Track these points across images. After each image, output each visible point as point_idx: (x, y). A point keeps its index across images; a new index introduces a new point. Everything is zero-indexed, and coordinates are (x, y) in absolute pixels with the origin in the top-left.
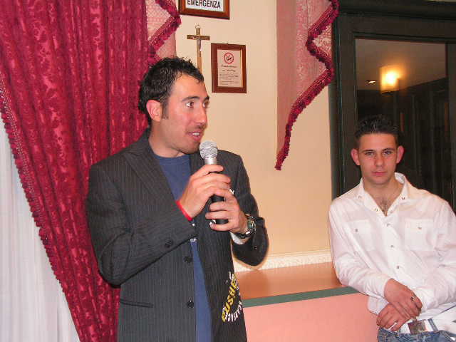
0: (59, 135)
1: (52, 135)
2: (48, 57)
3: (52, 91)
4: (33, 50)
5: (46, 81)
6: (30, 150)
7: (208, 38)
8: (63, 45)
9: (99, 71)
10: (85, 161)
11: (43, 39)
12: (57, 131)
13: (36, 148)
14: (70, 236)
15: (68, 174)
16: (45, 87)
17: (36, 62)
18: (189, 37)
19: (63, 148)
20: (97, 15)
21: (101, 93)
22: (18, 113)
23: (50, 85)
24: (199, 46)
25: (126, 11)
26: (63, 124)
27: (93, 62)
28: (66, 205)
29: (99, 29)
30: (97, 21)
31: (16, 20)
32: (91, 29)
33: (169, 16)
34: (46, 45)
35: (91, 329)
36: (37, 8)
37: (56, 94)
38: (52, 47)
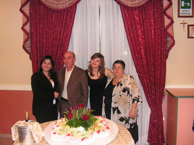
0: (142, 52)
1: (140, 52)
2: (140, 33)
3: (141, 41)
4: (136, 32)
5: (140, 39)
6: (136, 55)
7: (187, 23)
8: (144, 30)
9: (153, 36)
10: (149, 58)
11: (139, 29)
13: (137, 55)
15: (144, 61)
16: (139, 40)
17: (137, 35)
18: (181, 24)
19: (143, 55)
20: (152, 22)
21: (153, 41)
22: (133, 47)
23: (140, 40)
24: (184, 26)
25: (160, 20)
26: (144, 49)
27: (151, 34)
28: (144, 69)
29: (153, 25)
30: (153, 23)
31: (133, 25)
32: (151, 25)
33: (171, 21)
34: (139, 30)
35: (149, 98)
36: (138, 22)
37: (142, 42)
38: (141, 30)
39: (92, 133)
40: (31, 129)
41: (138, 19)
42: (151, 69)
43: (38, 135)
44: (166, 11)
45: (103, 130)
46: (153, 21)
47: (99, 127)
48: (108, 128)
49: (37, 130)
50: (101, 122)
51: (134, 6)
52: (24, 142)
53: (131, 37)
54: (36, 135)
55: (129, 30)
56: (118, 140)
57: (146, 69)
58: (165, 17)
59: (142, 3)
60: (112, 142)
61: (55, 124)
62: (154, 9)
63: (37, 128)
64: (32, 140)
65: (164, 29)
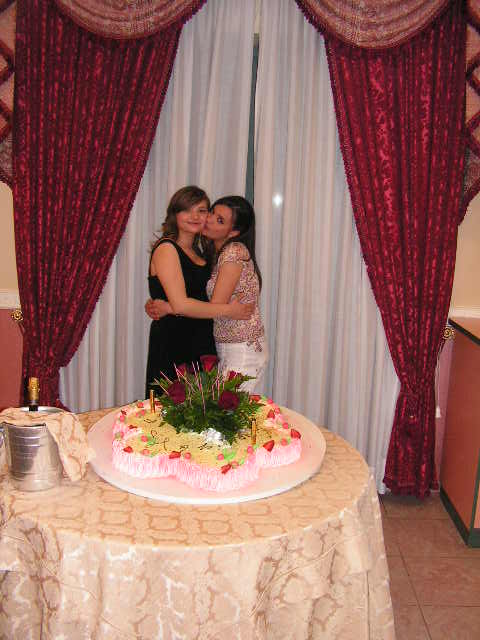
0: (388, 196)
1: (382, 196)
2: (385, 136)
3: (385, 163)
4: (373, 130)
5: (382, 154)
6: (364, 206)
8: (397, 124)
9: (424, 147)
10: (408, 218)
11: (382, 121)
12: (387, 193)
13: (370, 206)
14: (389, 275)
15: (392, 227)
16: (381, 159)
17: (375, 139)
19: (390, 206)
20: (426, 102)
21: (425, 165)
22: (358, 177)
23: (385, 158)
26: (392, 188)
27: (420, 140)
28: (389, 252)
29: (427, 113)
30: (426, 106)
32: (421, 112)
34: (384, 127)
35: (400, 347)
36: (379, 98)
37: (388, 165)
38: (389, 127)
39: (250, 450)
40: (54, 435)
41: (381, 90)
42: (412, 253)
43: (75, 454)
44: (475, 72)
45: (284, 442)
46: (428, 98)
47: (268, 431)
48: (296, 435)
49: (72, 438)
50: (271, 415)
51: (373, 45)
52: (27, 478)
53: (353, 144)
54: (70, 456)
55: (349, 123)
56: (329, 474)
57: (394, 251)
58: (469, 90)
59: (397, 39)
60: (310, 478)
61: (123, 419)
62: (435, 62)
63: (73, 432)
64: (55, 473)
65: (460, 128)
